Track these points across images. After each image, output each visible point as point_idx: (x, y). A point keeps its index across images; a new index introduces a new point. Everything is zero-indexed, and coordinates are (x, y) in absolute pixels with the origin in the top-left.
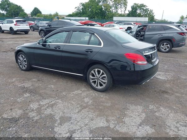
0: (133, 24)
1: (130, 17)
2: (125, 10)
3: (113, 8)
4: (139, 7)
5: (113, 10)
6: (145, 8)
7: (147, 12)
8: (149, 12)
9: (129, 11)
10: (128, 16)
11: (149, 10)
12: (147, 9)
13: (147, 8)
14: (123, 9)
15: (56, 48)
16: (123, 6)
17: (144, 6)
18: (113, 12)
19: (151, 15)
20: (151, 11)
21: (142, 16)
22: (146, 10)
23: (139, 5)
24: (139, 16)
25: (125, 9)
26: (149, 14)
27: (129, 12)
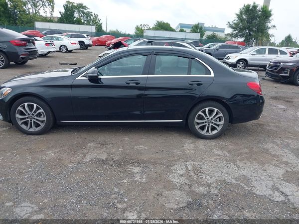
0: (86, 37)
1: (64, 23)
2: (51, 10)
3: (30, 6)
4: (76, 7)
5: (29, 8)
6: (85, 11)
7: (90, 18)
8: (93, 18)
9: (60, 13)
10: (61, 23)
11: (93, 14)
12: (89, 12)
13: (88, 10)
14: (48, 9)
15: (129, 83)
16: (47, 4)
17: (84, 7)
18: (29, 12)
19: (97, 22)
20: (96, 16)
21: (83, 24)
22: (88, 15)
23: (76, 5)
24: (79, 22)
25: (53, 9)
26: (94, 21)
27: (62, 16)
